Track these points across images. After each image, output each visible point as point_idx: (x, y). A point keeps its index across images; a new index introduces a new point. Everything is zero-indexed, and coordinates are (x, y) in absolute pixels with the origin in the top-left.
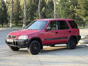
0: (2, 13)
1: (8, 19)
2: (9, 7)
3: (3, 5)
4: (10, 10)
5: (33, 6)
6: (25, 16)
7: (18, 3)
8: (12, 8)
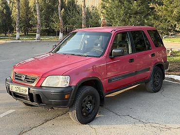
0: (4, 18)
1: (13, 25)
2: (14, 9)
3: (4, 5)
4: (15, 13)
5: (48, 7)
6: (39, 21)
7: (27, 3)
8: (19, 10)
